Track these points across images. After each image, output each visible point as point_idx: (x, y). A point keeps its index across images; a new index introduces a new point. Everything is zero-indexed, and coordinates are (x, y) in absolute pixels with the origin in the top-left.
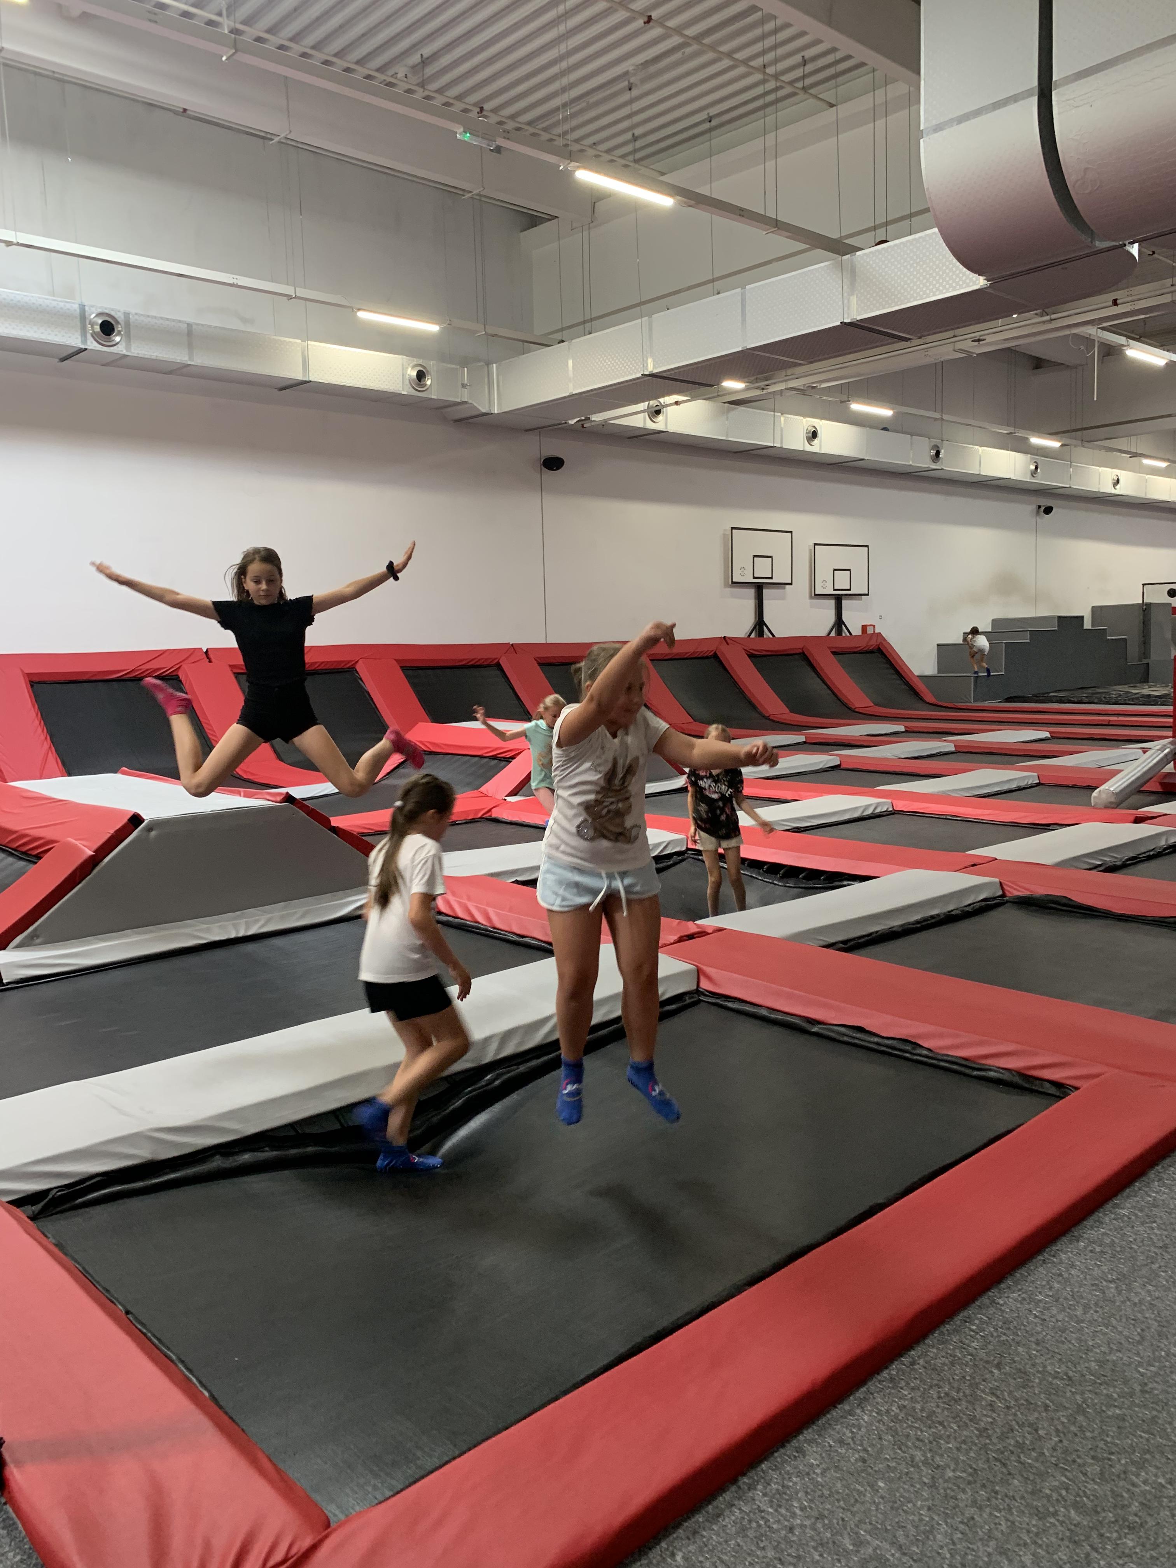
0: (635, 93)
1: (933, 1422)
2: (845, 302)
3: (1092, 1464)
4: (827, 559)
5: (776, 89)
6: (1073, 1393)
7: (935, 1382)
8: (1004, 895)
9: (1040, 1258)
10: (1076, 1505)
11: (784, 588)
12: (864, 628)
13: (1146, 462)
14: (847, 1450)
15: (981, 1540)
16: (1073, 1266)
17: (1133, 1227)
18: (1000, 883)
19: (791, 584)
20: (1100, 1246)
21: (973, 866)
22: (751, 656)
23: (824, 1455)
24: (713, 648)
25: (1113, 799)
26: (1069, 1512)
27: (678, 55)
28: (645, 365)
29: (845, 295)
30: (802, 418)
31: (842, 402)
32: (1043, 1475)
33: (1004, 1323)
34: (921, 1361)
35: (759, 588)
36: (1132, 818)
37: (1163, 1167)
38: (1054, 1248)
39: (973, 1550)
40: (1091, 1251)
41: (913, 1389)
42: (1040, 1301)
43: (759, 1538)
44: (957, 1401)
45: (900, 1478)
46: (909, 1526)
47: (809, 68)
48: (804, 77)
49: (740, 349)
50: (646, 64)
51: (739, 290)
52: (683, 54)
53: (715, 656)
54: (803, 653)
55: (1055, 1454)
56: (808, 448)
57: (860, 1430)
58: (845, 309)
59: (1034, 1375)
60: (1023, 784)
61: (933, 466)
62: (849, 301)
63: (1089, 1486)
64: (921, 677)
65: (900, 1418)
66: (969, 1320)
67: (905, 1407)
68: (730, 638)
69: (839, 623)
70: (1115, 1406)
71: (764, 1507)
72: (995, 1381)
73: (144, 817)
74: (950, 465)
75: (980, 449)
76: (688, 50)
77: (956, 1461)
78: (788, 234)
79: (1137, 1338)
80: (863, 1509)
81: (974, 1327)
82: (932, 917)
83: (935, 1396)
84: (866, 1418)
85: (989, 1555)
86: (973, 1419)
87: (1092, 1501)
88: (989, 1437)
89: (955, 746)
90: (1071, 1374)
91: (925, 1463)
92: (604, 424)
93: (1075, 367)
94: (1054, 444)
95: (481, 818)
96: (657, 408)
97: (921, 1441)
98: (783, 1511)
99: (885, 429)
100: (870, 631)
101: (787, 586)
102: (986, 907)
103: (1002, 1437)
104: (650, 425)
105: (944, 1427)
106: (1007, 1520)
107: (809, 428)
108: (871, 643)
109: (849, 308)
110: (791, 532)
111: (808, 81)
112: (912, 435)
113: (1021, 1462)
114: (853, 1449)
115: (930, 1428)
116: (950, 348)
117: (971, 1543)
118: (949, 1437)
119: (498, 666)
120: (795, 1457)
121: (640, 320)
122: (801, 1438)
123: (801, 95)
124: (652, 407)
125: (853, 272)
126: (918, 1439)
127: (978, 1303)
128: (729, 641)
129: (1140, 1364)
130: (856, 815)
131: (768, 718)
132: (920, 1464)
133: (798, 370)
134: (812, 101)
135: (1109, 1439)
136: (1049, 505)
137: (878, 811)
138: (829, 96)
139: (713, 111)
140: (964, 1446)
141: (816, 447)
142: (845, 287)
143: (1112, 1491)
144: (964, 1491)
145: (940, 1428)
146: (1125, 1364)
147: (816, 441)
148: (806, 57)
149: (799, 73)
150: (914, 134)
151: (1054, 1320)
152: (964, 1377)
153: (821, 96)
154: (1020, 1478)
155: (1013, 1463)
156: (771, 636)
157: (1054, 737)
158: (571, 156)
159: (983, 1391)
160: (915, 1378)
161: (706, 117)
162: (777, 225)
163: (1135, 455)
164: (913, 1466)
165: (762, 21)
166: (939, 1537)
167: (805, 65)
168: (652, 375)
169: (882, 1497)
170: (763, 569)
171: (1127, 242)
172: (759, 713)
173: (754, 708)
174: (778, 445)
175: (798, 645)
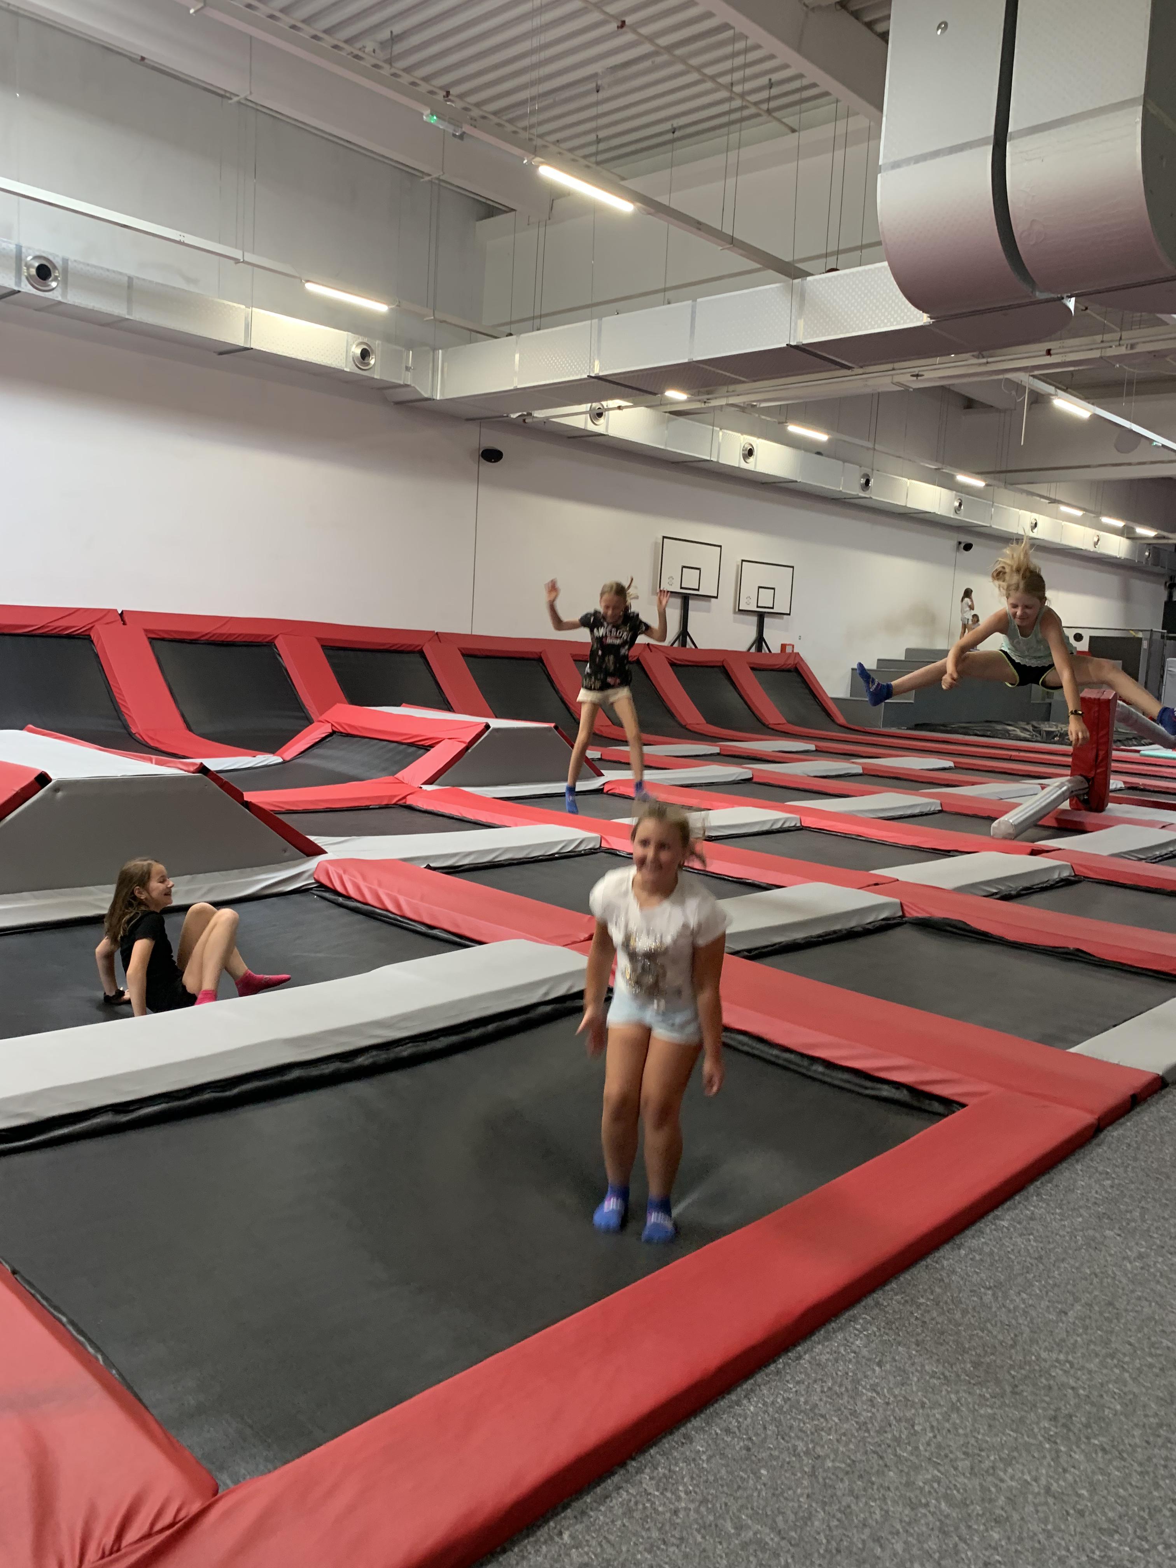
0: (602, 95)
1: (815, 1414)
2: (793, 324)
3: (963, 1460)
4: (753, 576)
5: (742, 108)
6: (948, 1392)
7: (820, 1377)
8: (903, 916)
9: (924, 1263)
10: (948, 1498)
11: (709, 601)
12: (783, 647)
13: (1064, 509)
14: (733, 1438)
15: (856, 1527)
16: (954, 1272)
17: (1011, 1238)
18: (901, 904)
19: (716, 597)
20: (980, 1254)
21: (876, 885)
22: (673, 664)
23: (710, 1442)
25: (1011, 831)
26: (940, 1503)
27: (647, 64)
28: (591, 366)
29: (793, 318)
30: (740, 435)
31: (779, 423)
32: (917, 1468)
33: (887, 1324)
34: (807, 1357)
35: (685, 599)
36: (1029, 850)
37: (1042, 1183)
38: (937, 1255)
39: (848, 1536)
40: (971, 1259)
41: (798, 1383)
42: (921, 1304)
43: (644, 1519)
44: (840, 1395)
45: (782, 1467)
46: (789, 1512)
47: (775, 91)
48: (769, 100)
49: (686, 361)
50: (615, 68)
51: (690, 302)
52: (653, 62)
54: (723, 666)
55: (928, 1448)
56: (744, 465)
57: (746, 1419)
58: (792, 332)
59: (912, 1373)
60: (926, 810)
61: (862, 494)
62: (796, 324)
63: (959, 1480)
64: (836, 700)
65: (785, 1410)
66: (854, 1319)
67: (789, 1399)
69: (760, 640)
70: (987, 1406)
71: (651, 1491)
72: (876, 1378)
73: (52, 776)
74: (878, 494)
75: (909, 481)
76: (659, 59)
77: (836, 1452)
78: (741, 251)
79: (1011, 1342)
80: (745, 1495)
81: (858, 1327)
82: (835, 932)
83: (819, 1390)
84: (752, 1408)
85: (864, 1541)
86: (854, 1413)
87: (962, 1494)
88: (868, 1431)
89: (863, 769)
90: (947, 1374)
91: (807, 1453)
92: (546, 421)
93: (1005, 411)
94: (978, 483)
95: (395, 804)
96: (599, 411)
97: (804, 1432)
98: (669, 1495)
99: (819, 453)
100: (789, 650)
101: (713, 600)
102: (887, 926)
103: (881, 1431)
104: (591, 427)
105: (826, 1420)
106: (881, 1509)
107: (746, 446)
108: (789, 662)
109: (795, 331)
110: (720, 546)
111: (773, 104)
112: (844, 461)
113: (896, 1455)
114: (739, 1438)
115: (813, 1419)
116: (888, 380)
117: (846, 1529)
118: (830, 1429)
119: (421, 653)
120: (683, 1443)
121: (588, 322)
122: (689, 1426)
123: (765, 118)
124: (594, 409)
125: (802, 296)
126: (801, 1430)
127: (863, 1303)
129: (1012, 1367)
130: (766, 828)
131: (684, 727)
132: (802, 1454)
133: (740, 388)
134: (774, 125)
135: (980, 1437)
136: (970, 542)
137: (786, 825)
138: (791, 121)
139: (677, 123)
140: (844, 1438)
141: (751, 465)
142: (794, 311)
143: (981, 1485)
144: (842, 1480)
145: (822, 1420)
146: (997, 1366)
147: (751, 459)
148: (773, 80)
149: (764, 94)
150: (871, 170)
151: (934, 1322)
152: (847, 1373)
153: (784, 120)
154: (896, 1470)
155: (890, 1458)
156: (693, 647)
157: (957, 767)
158: (535, 151)
159: (864, 1387)
160: (801, 1373)
161: (670, 127)
162: (732, 242)
163: (1053, 501)
164: (794, 1455)
165: (734, 40)
166: (817, 1523)
167: (771, 88)
168: (598, 378)
169: (765, 1485)
170: (690, 580)
171: (1065, 296)
172: (677, 721)
173: (672, 715)
174: (714, 459)
175: (719, 658)
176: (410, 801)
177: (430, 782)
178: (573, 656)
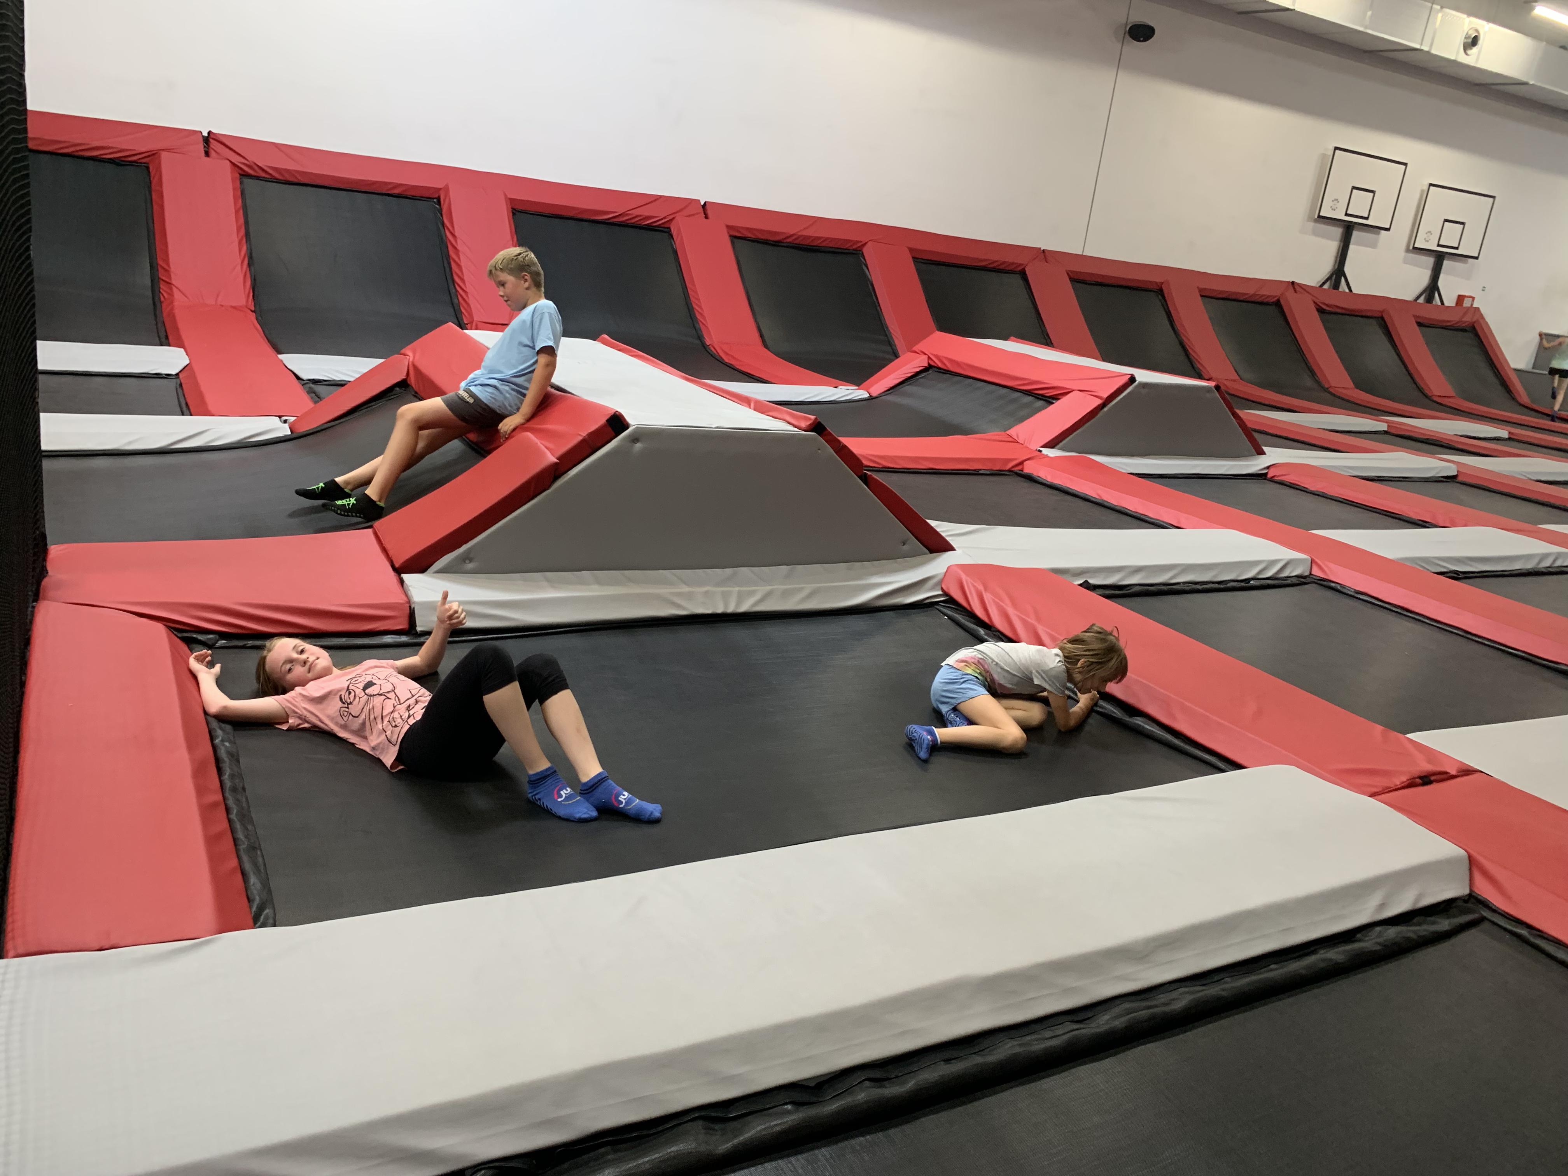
4: (1440, 205)
11: (1379, 234)
12: (1460, 299)
19: (1388, 230)
22: (1321, 311)
24: (1276, 293)
30: (1465, 16)
35: (1349, 229)
53: (1278, 304)
54: (1382, 318)
56: (1463, 58)
64: (1516, 370)
68: (1300, 285)
69: (1432, 288)
95: (1009, 471)
99: (1562, 47)
100: (1467, 303)
101: (1383, 232)
107: (1470, 32)
108: (1464, 319)
110: (1405, 164)
119: (1023, 275)
128: (1296, 287)
131: (1326, 390)
141: (1472, 58)
147: (1474, 50)
156: (1347, 291)
170: (1359, 206)
172: (1318, 382)
173: (1313, 373)
174: (1425, 48)
175: (1377, 307)
176: (1029, 468)
177: (1051, 445)
178: (1200, 290)
